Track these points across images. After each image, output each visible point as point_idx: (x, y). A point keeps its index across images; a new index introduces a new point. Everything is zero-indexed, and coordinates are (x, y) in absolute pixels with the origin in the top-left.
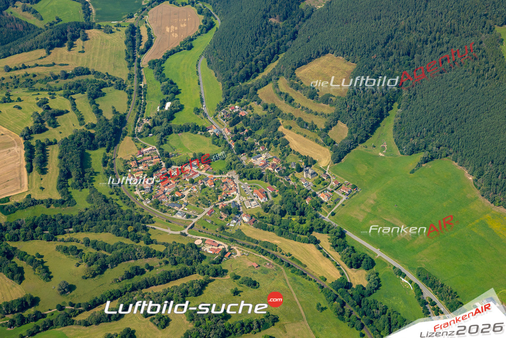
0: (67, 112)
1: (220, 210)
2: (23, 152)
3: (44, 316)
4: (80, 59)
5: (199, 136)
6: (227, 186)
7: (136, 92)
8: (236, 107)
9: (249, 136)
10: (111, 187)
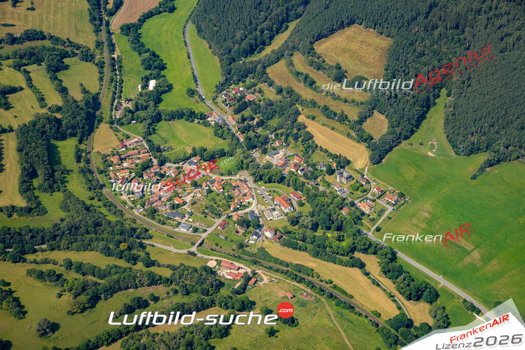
0: (22, 89)
1: (235, 223)
4: (30, 18)
5: (196, 124)
6: (240, 191)
7: (109, 65)
8: (241, 89)
9: (261, 127)
10: (90, 189)
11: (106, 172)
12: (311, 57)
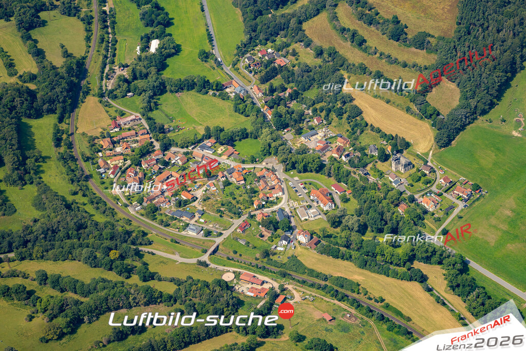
1: (259, 224)
5: (210, 97)
6: (266, 183)
7: (99, 20)
8: (270, 50)
9: (294, 100)
10: (73, 181)
11: (93, 159)
12: (361, 8)
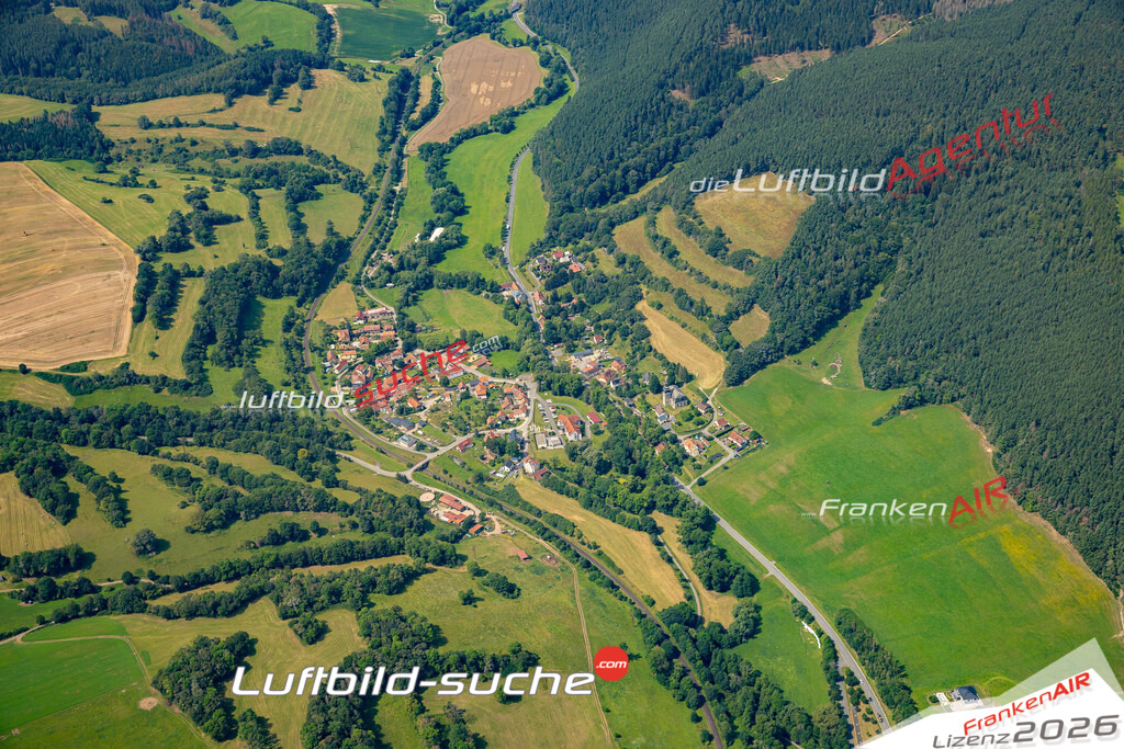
0: (239, 219)
1: (484, 444)
2: (134, 281)
3: (95, 590)
4: (290, 123)
5: (483, 300)
6: (511, 401)
7: (384, 200)
8: (567, 253)
9: (578, 313)
10: (289, 370)
11: (322, 350)
12: (684, 215)
